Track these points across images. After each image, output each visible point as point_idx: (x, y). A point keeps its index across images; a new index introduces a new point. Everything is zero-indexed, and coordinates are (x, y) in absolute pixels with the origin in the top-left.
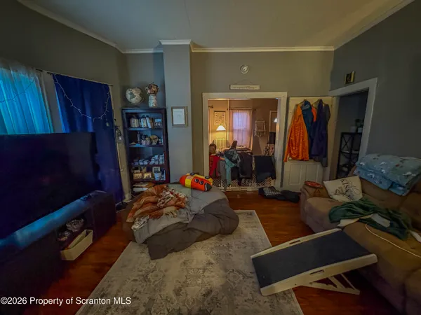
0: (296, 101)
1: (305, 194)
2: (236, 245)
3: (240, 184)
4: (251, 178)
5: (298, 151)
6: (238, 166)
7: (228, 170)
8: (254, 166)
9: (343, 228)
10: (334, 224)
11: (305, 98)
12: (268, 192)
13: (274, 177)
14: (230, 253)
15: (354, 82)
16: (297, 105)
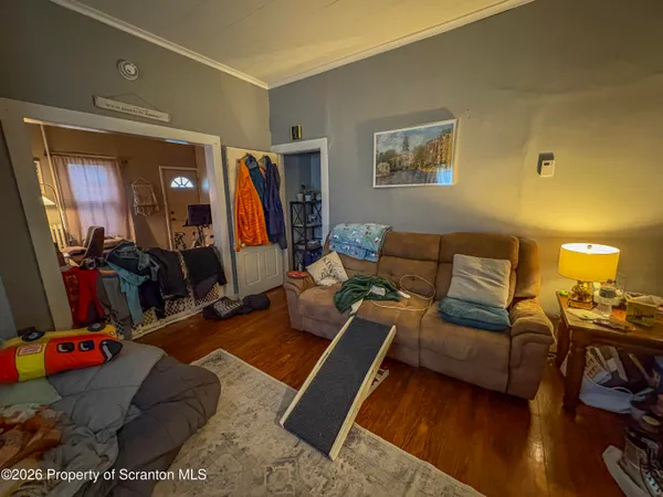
0: (236, 154)
1: (294, 291)
2: (239, 424)
3: (161, 315)
4: (186, 295)
5: (255, 232)
6: (154, 279)
7: (132, 293)
8: (185, 270)
9: (355, 314)
10: (345, 315)
11: (249, 152)
12: (223, 309)
13: (223, 282)
14: (241, 447)
15: (302, 139)
16: (239, 161)
